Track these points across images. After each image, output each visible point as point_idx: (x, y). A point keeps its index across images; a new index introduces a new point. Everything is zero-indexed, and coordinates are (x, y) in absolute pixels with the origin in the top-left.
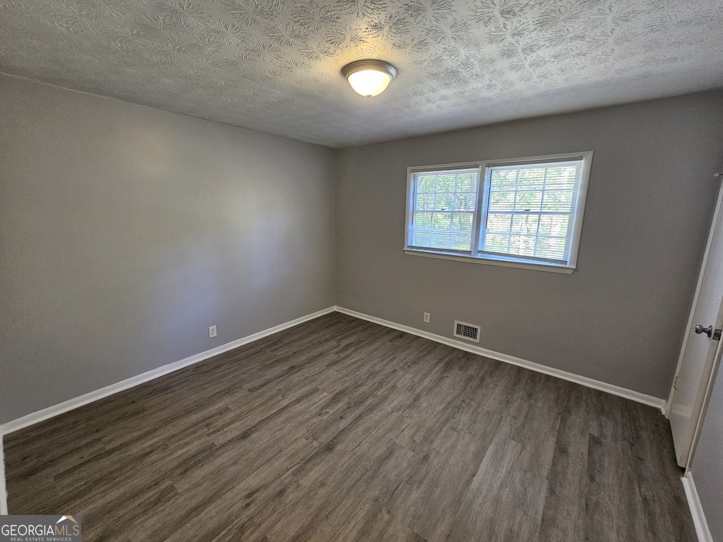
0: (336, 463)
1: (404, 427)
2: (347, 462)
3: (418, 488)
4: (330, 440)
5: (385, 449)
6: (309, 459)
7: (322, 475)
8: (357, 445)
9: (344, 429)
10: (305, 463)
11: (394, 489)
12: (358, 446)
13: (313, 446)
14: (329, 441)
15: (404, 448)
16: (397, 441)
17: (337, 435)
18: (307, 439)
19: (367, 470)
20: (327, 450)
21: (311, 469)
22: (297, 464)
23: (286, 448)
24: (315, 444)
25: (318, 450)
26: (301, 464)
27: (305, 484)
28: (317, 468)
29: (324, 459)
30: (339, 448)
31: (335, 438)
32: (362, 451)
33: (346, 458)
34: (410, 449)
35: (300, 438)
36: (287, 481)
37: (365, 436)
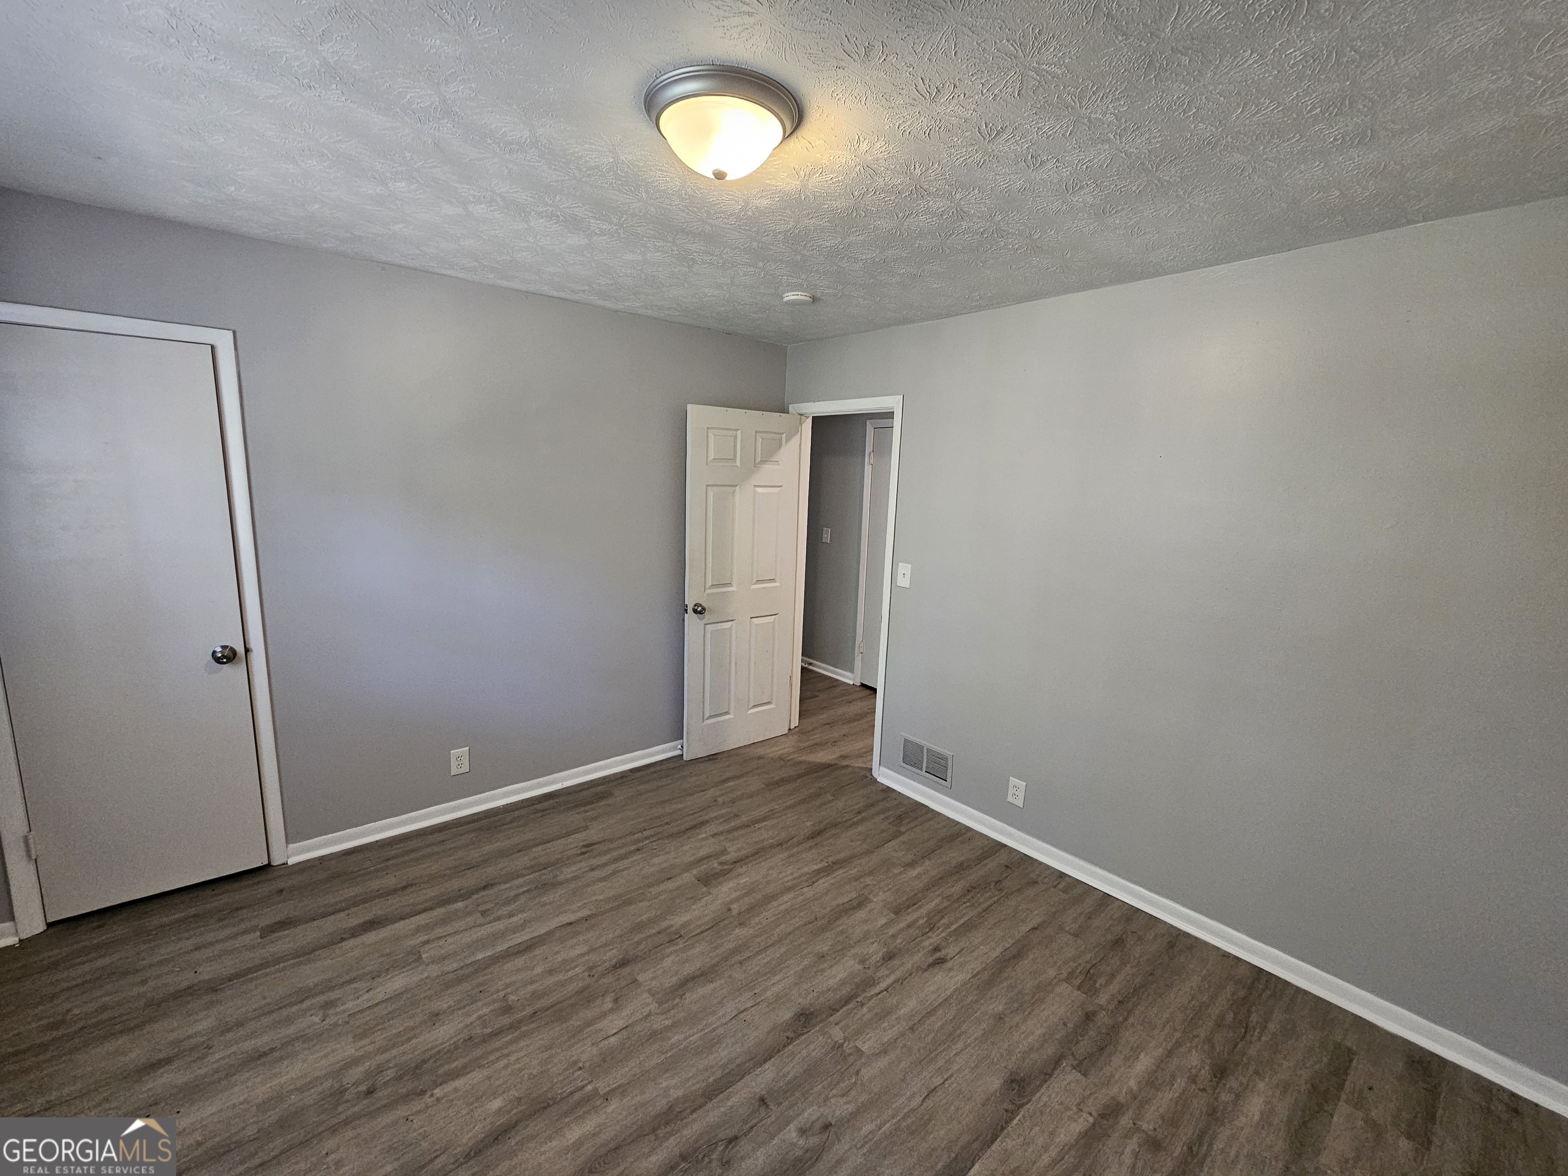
0: (796, 984)
1: (612, 1039)
2: (774, 984)
3: (672, 926)
4: (803, 1038)
5: (688, 995)
6: (847, 1003)
7: (823, 970)
8: (745, 1013)
9: (765, 1061)
10: (855, 996)
11: (709, 931)
12: (743, 1011)
13: (844, 1029)
14: (806, 1036)
15: (649, 991)
16: (653, 1006)
17: (785, 1046)
18: (859, 1050)
19: (741, 963)
20: (812, 1014)
21: (843, 983)
22: (872, 997)
23: (902, 1034)
24: (837, 1034)
25: (831, 1019)
26: (864, 995)
27: (851, 962)
28: (831, 982)
29: (818, 997)
30: (786, 1015)
31: (790, 1040)
32: (739, 999)
33: (775, 989)
34: (640, 985)
35: (877, 1055)
36: (883, 971)
37: (721, 1031)
